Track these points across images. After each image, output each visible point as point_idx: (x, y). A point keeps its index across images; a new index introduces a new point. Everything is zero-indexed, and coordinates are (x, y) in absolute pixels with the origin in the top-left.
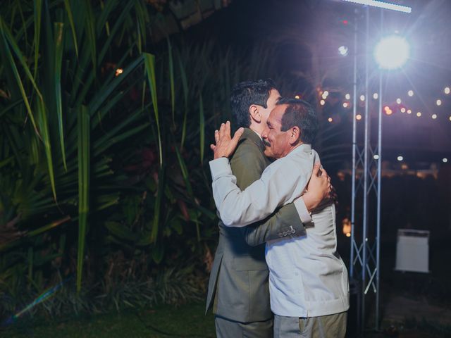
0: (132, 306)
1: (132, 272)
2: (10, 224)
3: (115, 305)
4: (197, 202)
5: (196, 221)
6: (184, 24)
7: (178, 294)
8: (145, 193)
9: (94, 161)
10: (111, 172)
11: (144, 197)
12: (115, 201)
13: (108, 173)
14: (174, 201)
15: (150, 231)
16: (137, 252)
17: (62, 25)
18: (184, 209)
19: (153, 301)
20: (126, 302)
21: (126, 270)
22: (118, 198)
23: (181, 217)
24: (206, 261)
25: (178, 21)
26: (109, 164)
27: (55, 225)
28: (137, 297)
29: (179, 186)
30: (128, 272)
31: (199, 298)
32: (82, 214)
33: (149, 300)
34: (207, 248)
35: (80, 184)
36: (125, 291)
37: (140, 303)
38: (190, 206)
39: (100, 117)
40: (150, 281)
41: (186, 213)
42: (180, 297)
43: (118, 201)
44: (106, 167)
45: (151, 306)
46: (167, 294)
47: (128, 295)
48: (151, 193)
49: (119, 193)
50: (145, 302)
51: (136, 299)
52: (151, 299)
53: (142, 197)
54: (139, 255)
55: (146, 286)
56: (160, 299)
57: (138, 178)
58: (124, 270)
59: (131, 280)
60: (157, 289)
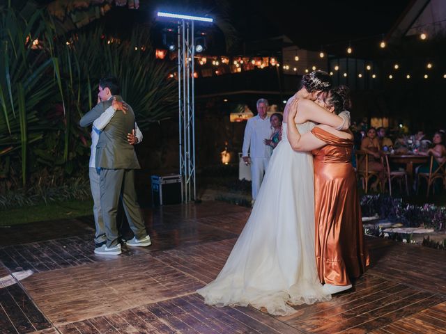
0: (55, 200)
1: (54, 183)
3: (44, 201)
6: (78, 25)
8: (59, 132)
9: (27, 113)
10: (37, 119)
11: (59, 134)
12: (41, 137)
13: (35, 120)
14: (78, 136)
15: (63, 155)
16: (57, 168)
17: (7, 42)
18: (84, 141)
20: (51, 199)
22: (42, 135)
25: (75, 25)
26: (36, 114)
27: (3, 152)
28: (58, 195)
30: (51, 182)
32: (24, 142)
33: (66, 197)
35: (21, 127)
36: (50, 193)
37: (59, 199)
38: (88, 139)
39: (29, 89)
40: (65, 187)
41: (85, 143)
44: (34, 116)
45: (67, 200)
46: (77, 193)
48: (62, 131)
49: (42, 132)
50: (63, 199)
53: (57, 134)
54: (57, 171)
55: (63, 189)
56: (72, 196)
57: (54, 123)
58: (48, 182)
59: (53, 186)
60: (70, 191)
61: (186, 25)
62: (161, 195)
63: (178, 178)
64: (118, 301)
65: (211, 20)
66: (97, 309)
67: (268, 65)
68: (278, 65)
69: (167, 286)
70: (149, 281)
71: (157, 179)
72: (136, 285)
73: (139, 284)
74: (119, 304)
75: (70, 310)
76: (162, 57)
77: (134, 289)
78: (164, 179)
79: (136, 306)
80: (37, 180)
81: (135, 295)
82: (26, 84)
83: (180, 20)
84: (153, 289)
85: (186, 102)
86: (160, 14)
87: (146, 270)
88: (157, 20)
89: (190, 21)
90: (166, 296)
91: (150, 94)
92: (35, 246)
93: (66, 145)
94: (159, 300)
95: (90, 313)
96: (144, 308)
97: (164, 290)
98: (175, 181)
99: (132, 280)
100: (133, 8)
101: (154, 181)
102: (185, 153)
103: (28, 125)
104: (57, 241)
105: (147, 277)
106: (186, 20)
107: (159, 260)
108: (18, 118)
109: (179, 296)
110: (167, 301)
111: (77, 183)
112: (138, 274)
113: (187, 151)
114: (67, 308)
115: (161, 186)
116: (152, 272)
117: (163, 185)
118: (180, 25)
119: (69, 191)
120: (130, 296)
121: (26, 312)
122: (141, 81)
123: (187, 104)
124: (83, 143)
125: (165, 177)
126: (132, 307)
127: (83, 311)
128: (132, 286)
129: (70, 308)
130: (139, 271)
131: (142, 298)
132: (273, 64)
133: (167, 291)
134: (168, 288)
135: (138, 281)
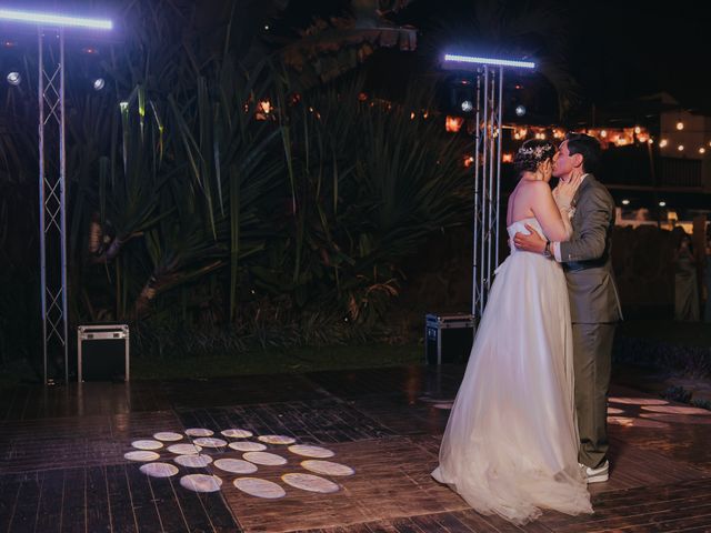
0: (277, 345)
1: (278, 318)
2: (170, 267)
3: (262, 345)
4: (336, 247)
5: (336, 267)
6: (325, 78)
7: (321, 336)
8: (289, 240)
9: (243, 210)
10: (256, 220)
12: (261, 247)
13: (254, 221)
14: (315, 248)
15: (292, 276)
16: (284, 296)
17: (218, 104)
18: (325, 255)
19: (298, 343)
20: (272, 342)
21: (272, 316)
22: (264, 245)
23: (322, 262)
24: (351, 309)
25: (320, 78)
26: (255, 212)
27: (207, 268)
28: (283, 338)
29: (318, 232)
32: (234, 254)
33: (294, 342)
34: (351, 296)
35: (233, 231)
37: (284, 343)
38: (330, 252)
39: (247, 174)
40: (294, 325)
41: (327, 259)
42: (323, 340)
43: (264, 247)
44: (252, 215)
46: (311, 336)
47: (274, 336)
48: (293, 240)
49: (264, 240)
50: (290, 344)
51: (281, 340)
52: (296, 341)
53: (286, 244)
54: (284, 301)
55: (290, 329)
56: (303, 341)
57: (281, 226)
58: (269, 316)
59: (277, 324)
60: (301, 333)
61: (490, 74)
62: (439, 347)
63: (468, 320)
64: (349, 508)
65: (531, 65)
66: (314, 517)
67: (632, 142)
68: (651, 141)
69: (432, 492)
70: (403, 482)
71: (434, 321)
72: (381, 486)
73: (385, 485)
74: (349, 513)
75: (272, 514)
76: (455, 130)
77: (377, 491)
78: (446, 321)
79: (376, 519)
80: (253, 313)
81: (377, 501)
82: (244, 166)
83: (481, 65)
84: (406, 495)
85: (487, 196)
86: (448, 58)
87: (400, 462)
88: (445, 67)
89: (497, 68)
90: (426, 508)
91: (430, 185)
92: (237, 412)
93: (298, 261)
94: (414, 514)
95: (303, 523)
96: (387, 523)
97: (425, 497)
98: (462, 325)
99: (375, 477)
100: (406, 49)
101: (428, 323)
102: (483, 280)
103: (242, 229)
104: (272, 406)
105: (400, 475)
106: (490, 66)
107: (423, 448)
108: (228, 219)
109: (448, 510)
110: (427, 516)
111: (311, 321)
112: (387, 467)
113: (486, 277)
114: (268, 510)
115: (439, 332)
116: (411, 467)
117: (442, 330)
118: (481, 74)
120: (370, 502)
121: (208, 508)
122: (418, 164)
123: (487, 201)
124: (323, 259)
125: (448, 318)
126: (369, 520)
127: (292, 517)
128: (373, 487)
129: (273, 510)
130: (388, 463)
131: (388, 506)
132: (642, 139)
133: (429, 500)
134: (431, 496)
135: (385, 480)
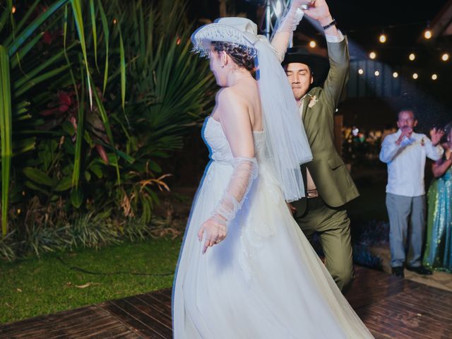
0: (52, 250)
1: (49, 218)
3: (34, 250)
5: (116, 165)
7: (98, 236)
8: (63, 137)
9: (15, 103)
10: (29, 116)
11: (62, 142)
12: (32, 146)
13: (25, 117)
15: (69, 176)
16: (55, 197)
18: (103, 153)
19: (73, 245)
20: (45, 247)
21: (43, 217)
22: (35, 143)
23: (101, 161)
24: (123, 205)
26: (26, 107)
28: (57, 241)
29: (97, 130)
30: (44, 218)
31: (119, 241)
32: (6, 156)
33: (69, 244)
34: (124, 192)
36: (44, 237)
37: (60, 248)
38: (108, 151)
40: (68, 226)
41: (105, 157)
42: (100, 240)
43: (35, 146)
44: (24, 110)
45: (71, 250)
46: (88, 237)
47: (47, 241)
48: (69, 138)
49: (35, 138)
50: (65, 247)
51: (56, 244)
52: (71, 243)
53: (59, 142)
54: (56, 201)
55: (64, 231)
56: (80, 243)
57: (55, 123)
58: (40, 217)
59: (48, 226)
60: (76, 233)
119: (76, 235)
122: (188, 62)
124: (102, 159)
